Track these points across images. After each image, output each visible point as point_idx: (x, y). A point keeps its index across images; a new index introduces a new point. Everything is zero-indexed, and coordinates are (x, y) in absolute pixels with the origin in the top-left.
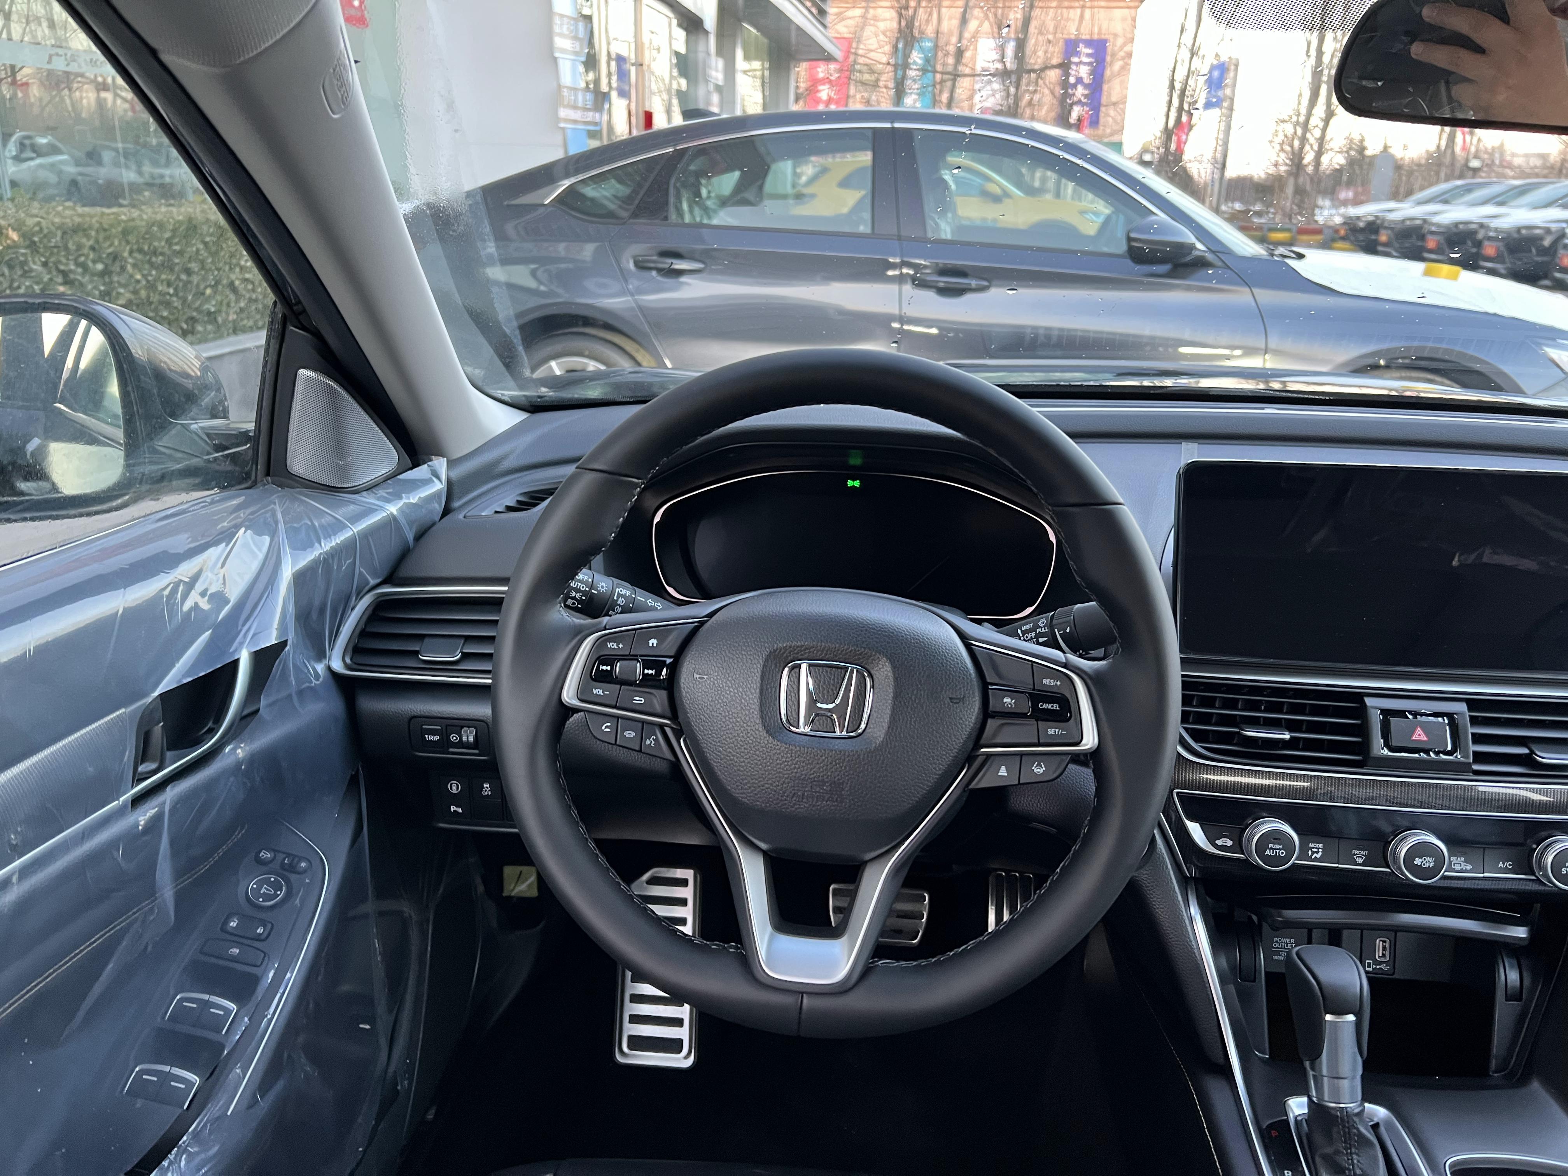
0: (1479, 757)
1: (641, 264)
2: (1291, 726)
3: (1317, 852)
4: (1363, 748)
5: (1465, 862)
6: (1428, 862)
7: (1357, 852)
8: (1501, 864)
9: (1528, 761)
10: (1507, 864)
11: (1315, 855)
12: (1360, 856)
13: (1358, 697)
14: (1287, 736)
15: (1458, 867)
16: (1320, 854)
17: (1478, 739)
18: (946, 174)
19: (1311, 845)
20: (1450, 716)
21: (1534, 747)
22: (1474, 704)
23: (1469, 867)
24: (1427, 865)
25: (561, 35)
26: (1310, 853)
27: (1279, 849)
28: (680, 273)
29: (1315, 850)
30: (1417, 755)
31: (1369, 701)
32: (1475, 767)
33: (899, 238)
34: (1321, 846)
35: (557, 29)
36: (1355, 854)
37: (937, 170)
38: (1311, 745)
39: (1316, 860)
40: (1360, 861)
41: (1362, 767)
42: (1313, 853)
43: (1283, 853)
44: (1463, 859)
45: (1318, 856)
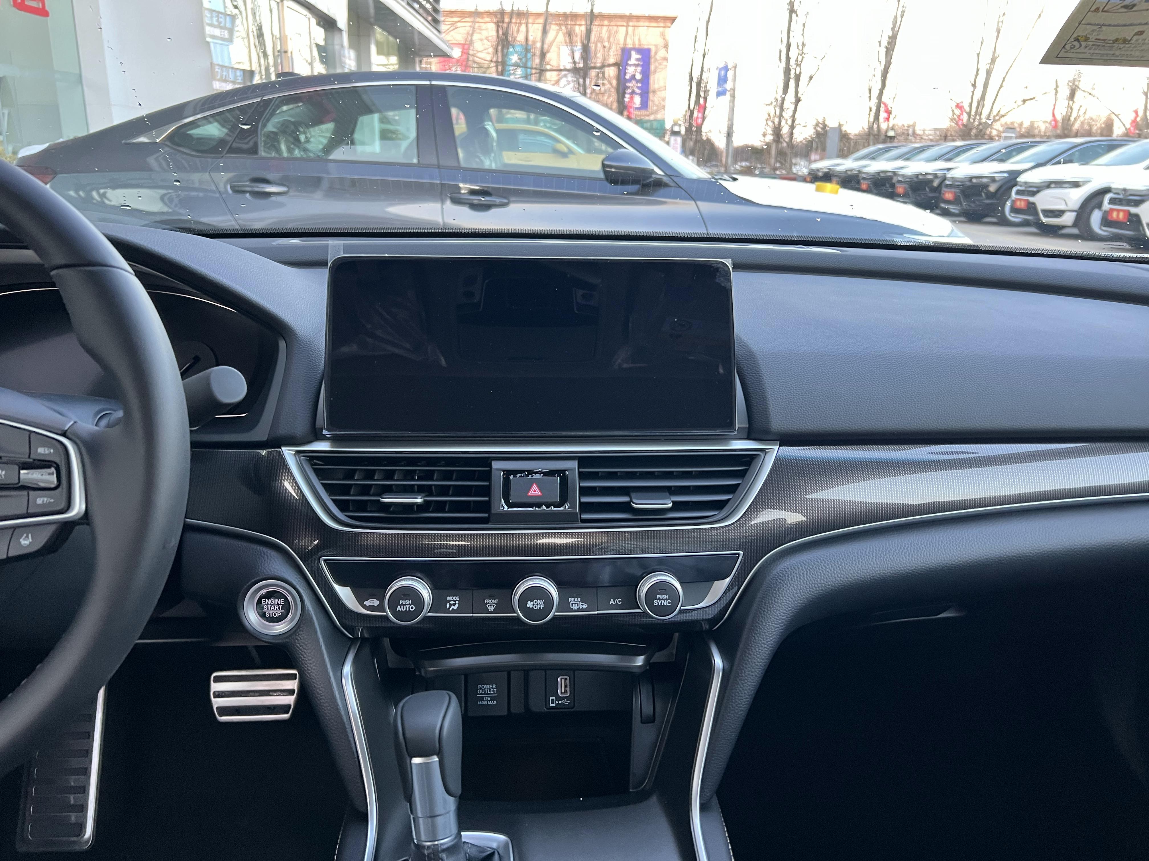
0: (585, 507)
1: (237, 189)
2: (421, 490)
3: (454, 605)
4: (486, 507)
5: (581, 601)
6: (538, 604)
7: (489, 601)
8: (612, 602)
9: (626, 507)
10: (618, 601)
11: (453, 607)
12: (491, 604)
13: (486, 461)
14: (419, 500)
15: (575, 607)
16: (457, 605)
17: (584, 491)
18: (488, 125)
19: (449, 598)
20: (561, 473)
21: (633, 495)
22: (584, 460)
23: (585, 606)
24: (538, 607)
25: (211, 25)
26: (448, 606)
27: (410, 605)
28: (269, 194)
29: (452, 602)
30: (531, 509)
31: (496, 465)
32: (584, 516)
33: (439, 167)
34: (457, 598)
35: (207, 20)
36: (487, 603)
37: (483, 121)
38: (440, 507)
39: (453, 611)
40: (491, 609)
41: (487, 523)
42: (451, 605)
43: (413, 608)
44: (579, 599)
45: (455, 608)
